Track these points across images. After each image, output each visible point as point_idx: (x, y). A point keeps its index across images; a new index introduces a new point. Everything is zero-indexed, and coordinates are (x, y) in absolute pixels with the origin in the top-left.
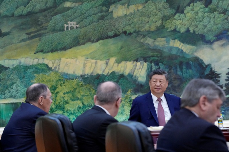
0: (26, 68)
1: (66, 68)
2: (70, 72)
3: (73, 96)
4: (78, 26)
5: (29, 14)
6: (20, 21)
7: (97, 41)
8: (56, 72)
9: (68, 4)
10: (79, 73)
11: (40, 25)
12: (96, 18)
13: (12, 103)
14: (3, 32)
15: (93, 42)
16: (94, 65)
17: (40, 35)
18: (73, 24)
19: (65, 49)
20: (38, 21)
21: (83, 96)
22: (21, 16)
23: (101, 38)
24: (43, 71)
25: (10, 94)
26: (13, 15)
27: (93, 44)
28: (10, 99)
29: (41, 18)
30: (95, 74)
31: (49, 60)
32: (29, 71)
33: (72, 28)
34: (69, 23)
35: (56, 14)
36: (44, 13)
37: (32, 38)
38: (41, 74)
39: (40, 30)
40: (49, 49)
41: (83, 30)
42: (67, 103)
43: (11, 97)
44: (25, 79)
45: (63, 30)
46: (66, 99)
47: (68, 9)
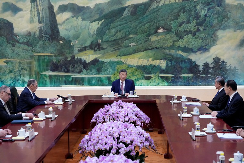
0: (113, 62)
1: (130, 63)
2: (132, 64)
3: (133, 74)
4: (135, 45)
5: (115, 40)
6: (111, 43)
7: (144, 51)
8: (126, 64)
9: (131, 36)
10: (136, 65)
11: (119, 45)
12: (143, 42)
13: (107, 77)
14: (104, 48)
15: (142, 52)
16: (142, 61)
17: (119, 49)
18: (133, 44)
19: (129, 54)
20: (118, 43)
21: (137, 74)
22: (111, 41)
23: (146, 50)
24: (120, 64)
25: (106, 73)
26: (108, 41)
27: (142, 53)
28: (107, 75)
29: (120, 42)
30: (142, 65)
31: (123, 59)
32: (114, 64)
33: (133, 46)
34: (131, 43)
35: (126, 40)
36: (121, 40)
37: (116, 50)
38: (119, 65)
39: (119, 47)
40: (123, 55)
41: (138, 46)
42: (130, 77)
43: (107, 74)
44: (113, 67)
45: (129, 47)
46: (130, 75)
47: (131, 38)
